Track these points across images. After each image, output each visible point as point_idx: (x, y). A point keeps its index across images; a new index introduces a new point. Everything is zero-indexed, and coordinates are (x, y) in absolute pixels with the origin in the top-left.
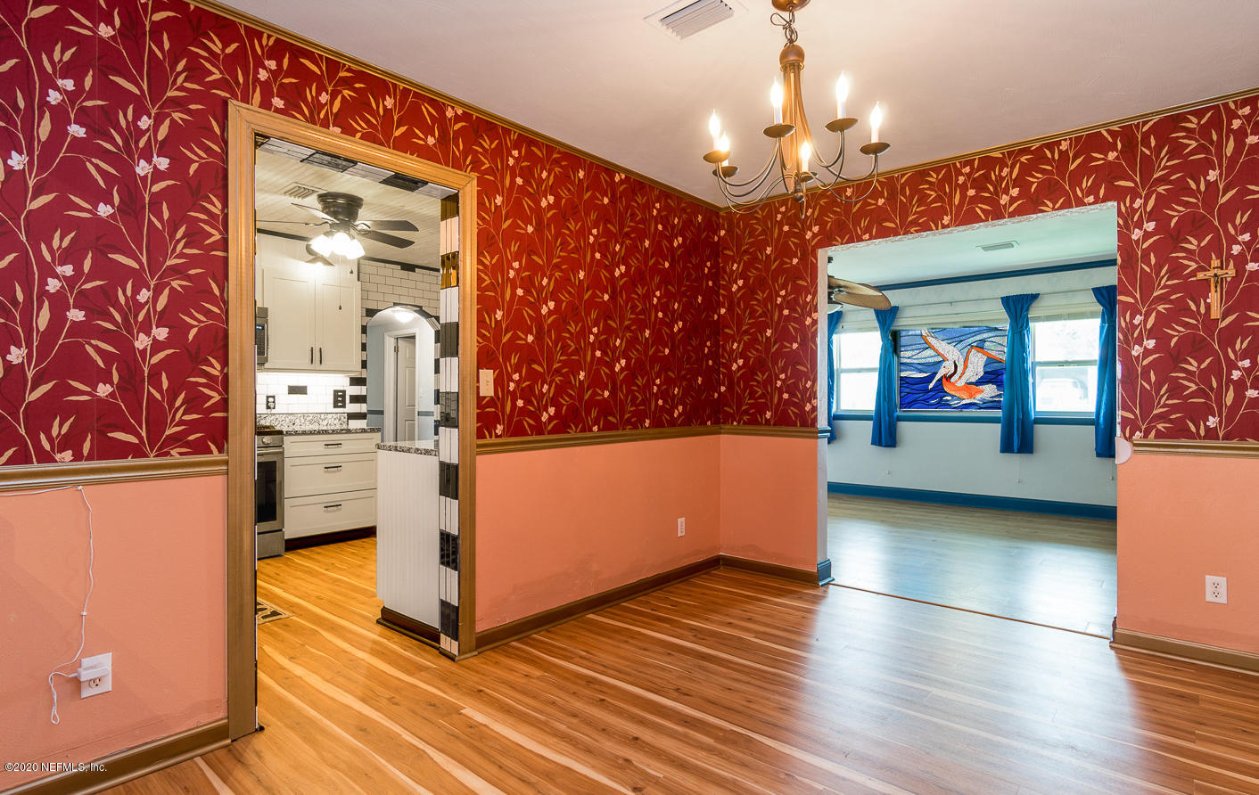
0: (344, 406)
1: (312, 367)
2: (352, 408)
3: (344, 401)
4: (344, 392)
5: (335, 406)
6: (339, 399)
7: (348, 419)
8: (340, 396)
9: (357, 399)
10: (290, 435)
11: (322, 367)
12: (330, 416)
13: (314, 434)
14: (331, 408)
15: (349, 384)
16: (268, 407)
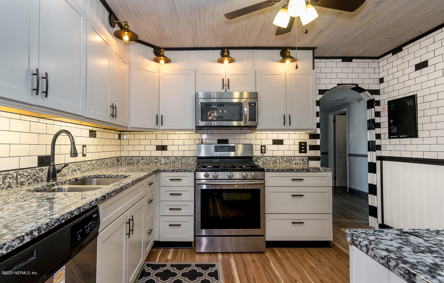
0: (305, 152)
1: (285, 127)
2: (310, 153)
3: (305, 149)
4: (305, 143)
5: (300, 152)
6: (302, 147)
7: (308, 160)
8: (303, 146)
9: (313, 148)
10: (269, 171)
11: (291, 127)
12: (297, 158)
13: (284, 171)
14: (297, 154)
15: (308, 138)
16: (262, 152)
